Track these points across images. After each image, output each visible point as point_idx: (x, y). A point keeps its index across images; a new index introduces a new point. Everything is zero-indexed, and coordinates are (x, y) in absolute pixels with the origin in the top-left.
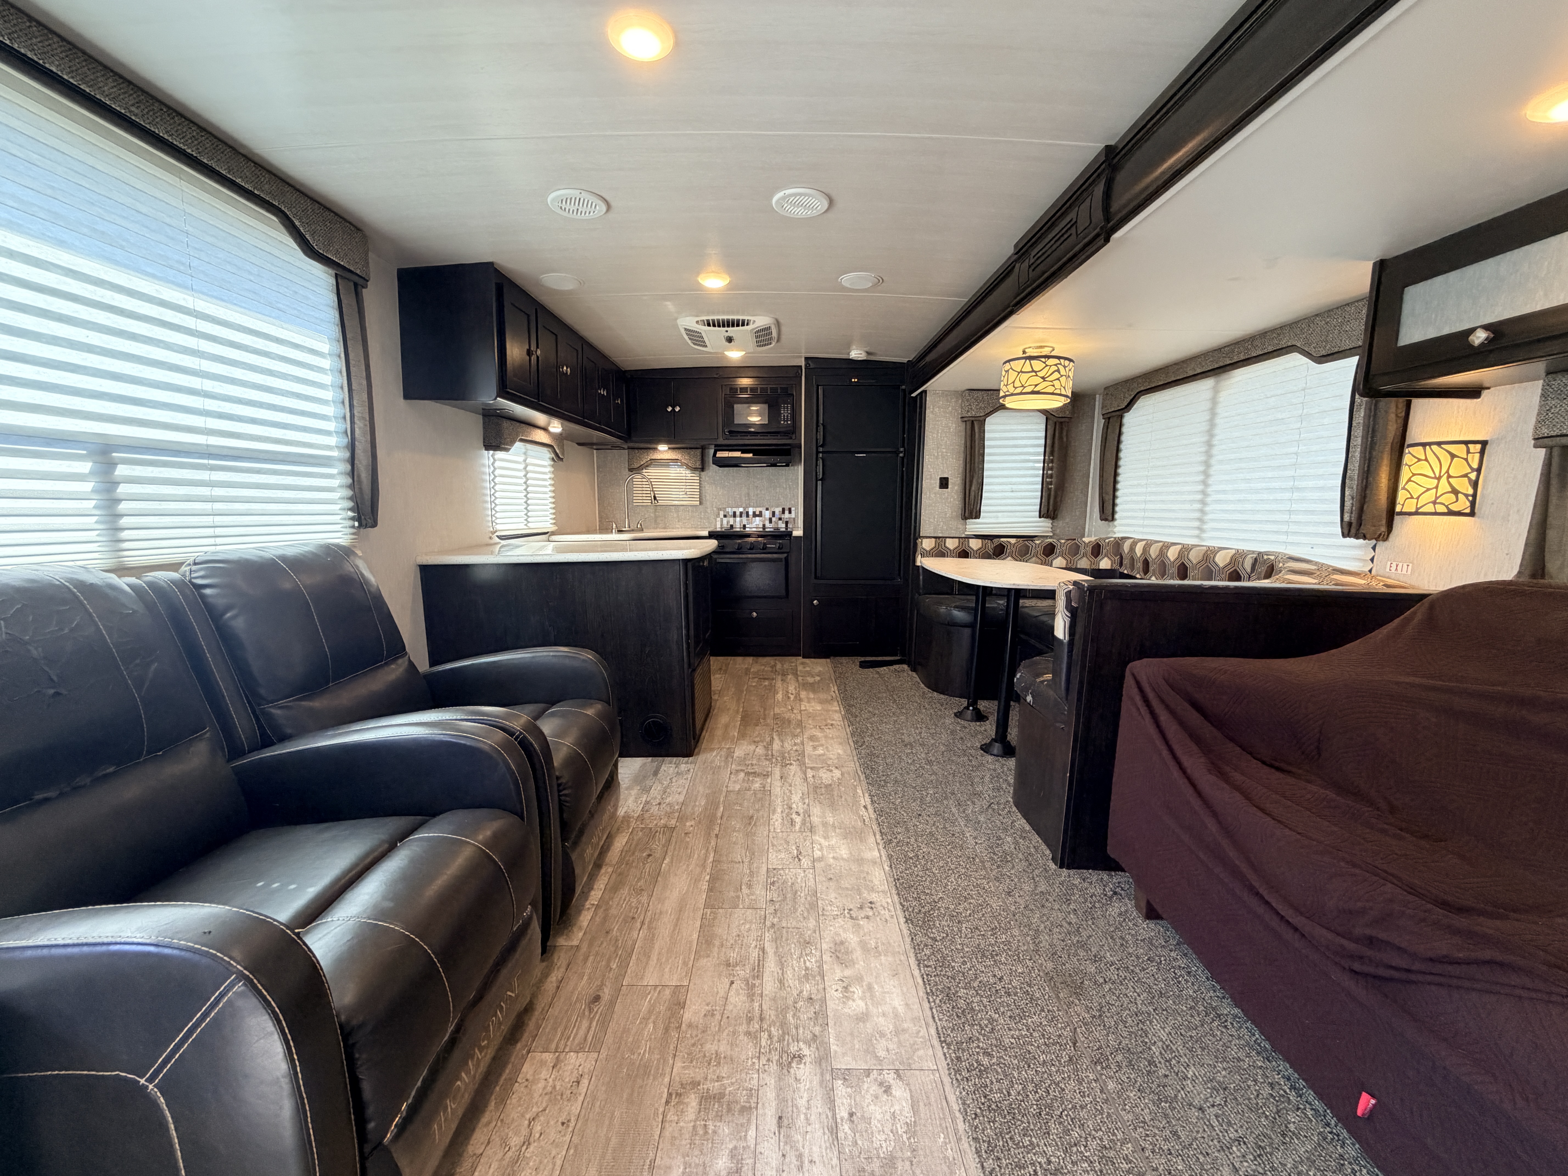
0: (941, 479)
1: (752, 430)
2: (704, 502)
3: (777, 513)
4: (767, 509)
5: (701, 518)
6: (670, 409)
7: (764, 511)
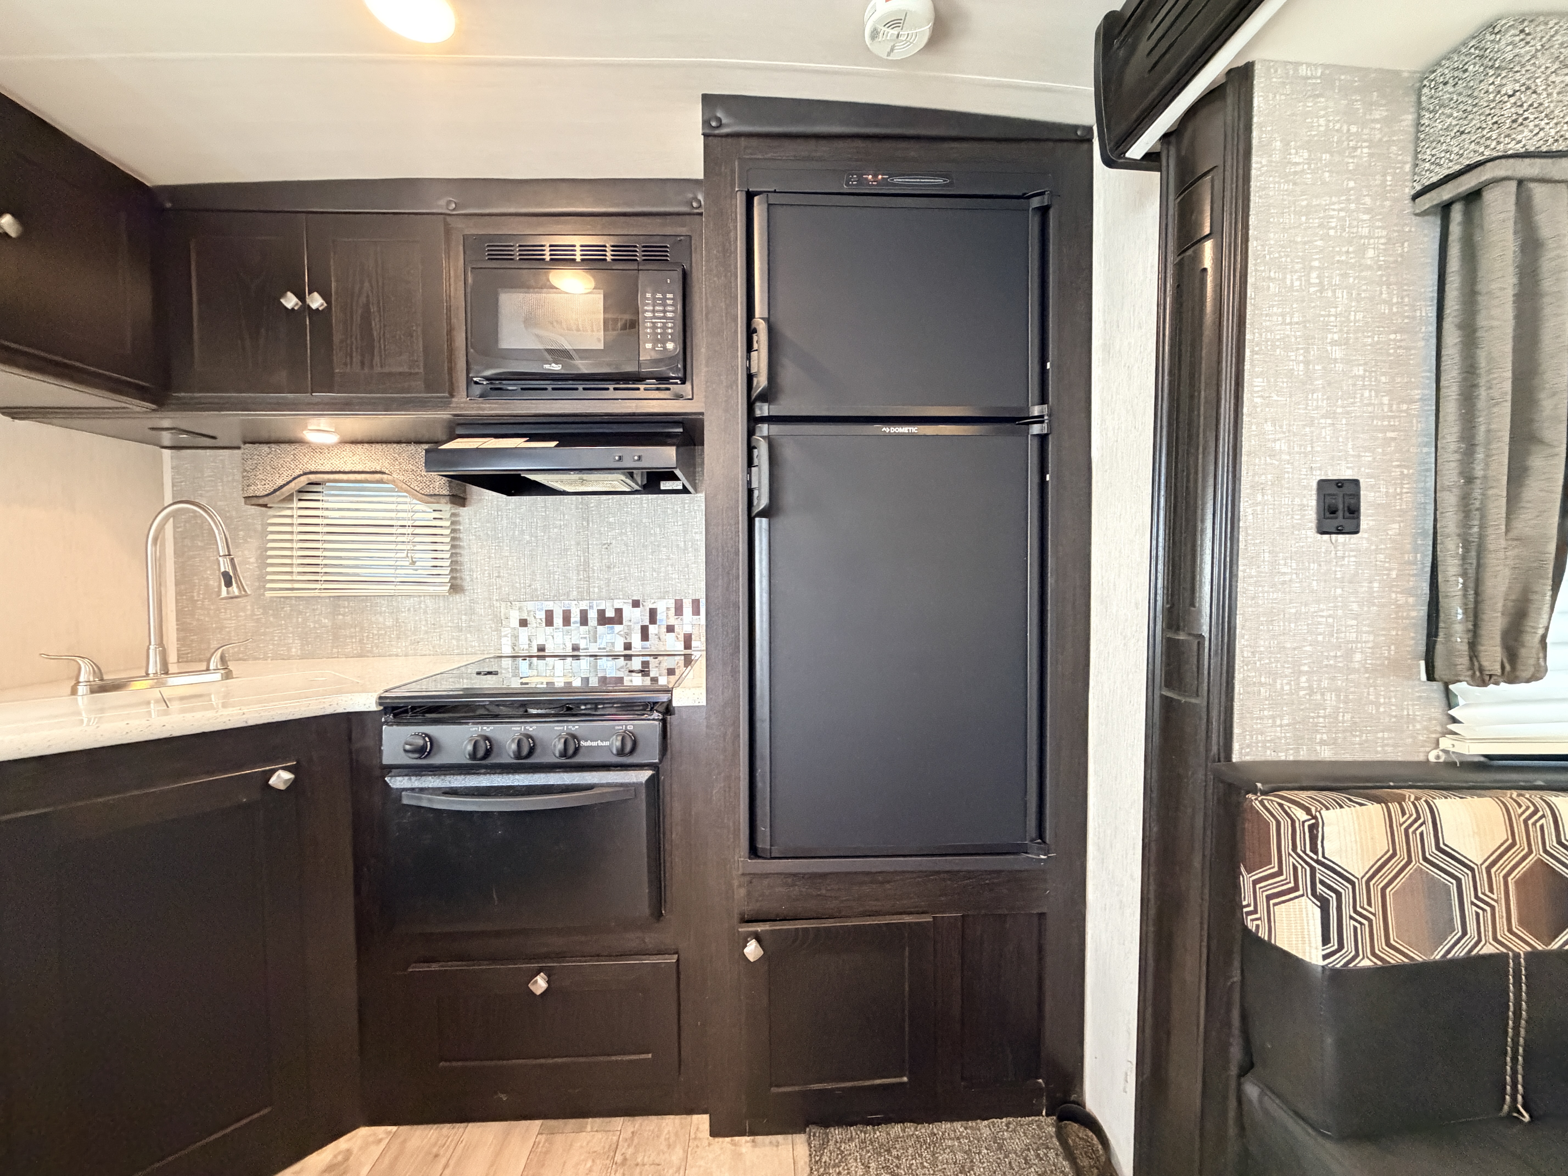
0: (1323, 484)
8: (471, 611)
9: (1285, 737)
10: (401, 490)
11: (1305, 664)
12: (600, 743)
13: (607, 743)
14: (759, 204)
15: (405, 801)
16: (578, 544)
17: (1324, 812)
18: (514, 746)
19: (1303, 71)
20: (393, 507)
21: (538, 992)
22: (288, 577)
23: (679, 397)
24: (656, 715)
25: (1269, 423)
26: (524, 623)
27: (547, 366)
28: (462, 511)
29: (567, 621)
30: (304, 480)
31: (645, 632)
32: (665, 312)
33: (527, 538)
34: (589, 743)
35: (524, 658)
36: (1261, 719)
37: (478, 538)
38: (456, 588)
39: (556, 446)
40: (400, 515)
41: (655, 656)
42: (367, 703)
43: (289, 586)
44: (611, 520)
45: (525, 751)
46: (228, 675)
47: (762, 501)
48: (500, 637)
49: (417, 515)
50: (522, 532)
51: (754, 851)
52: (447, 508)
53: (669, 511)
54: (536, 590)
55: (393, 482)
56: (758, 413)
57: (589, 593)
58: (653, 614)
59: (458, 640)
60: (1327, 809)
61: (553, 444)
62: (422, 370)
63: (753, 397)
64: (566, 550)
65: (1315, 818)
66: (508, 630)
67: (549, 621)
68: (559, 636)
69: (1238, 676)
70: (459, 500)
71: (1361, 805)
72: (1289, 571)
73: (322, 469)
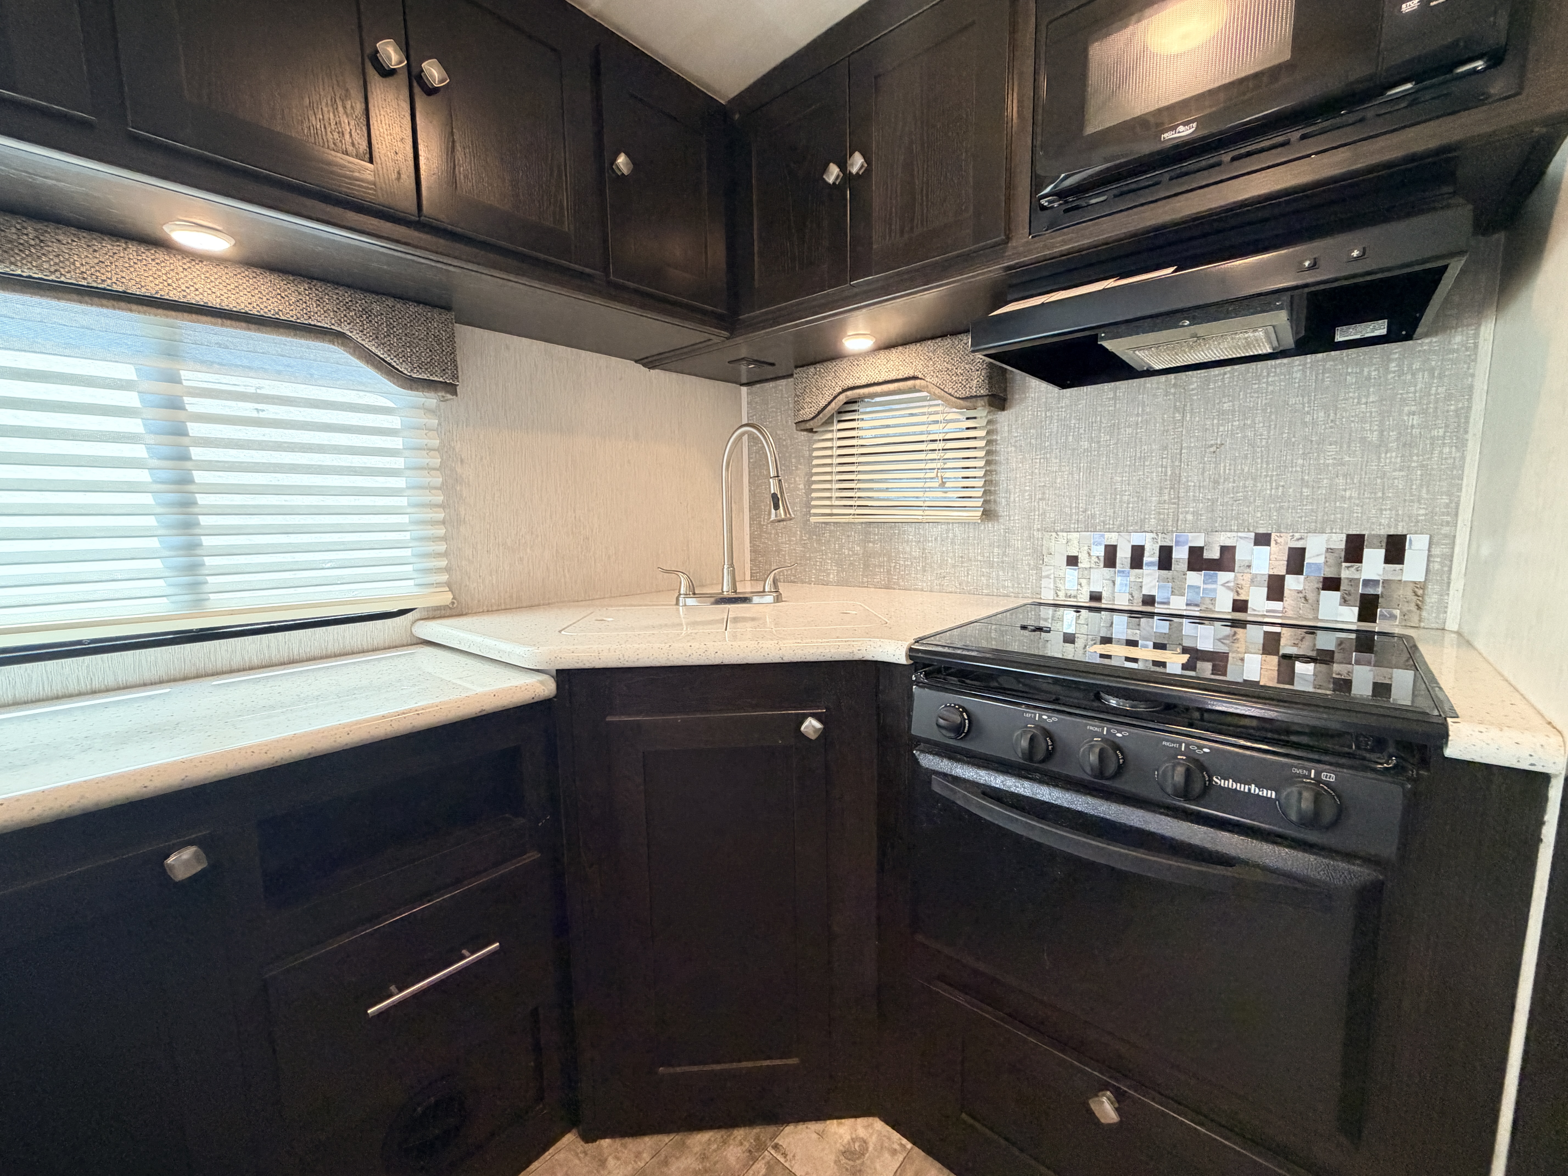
1: (1184, 132)
2: (1002, 510)
3: (1315, 556)
4: (1262, 540)
5: (991, 565)
6: (833, 174)
7: (1245, 551)
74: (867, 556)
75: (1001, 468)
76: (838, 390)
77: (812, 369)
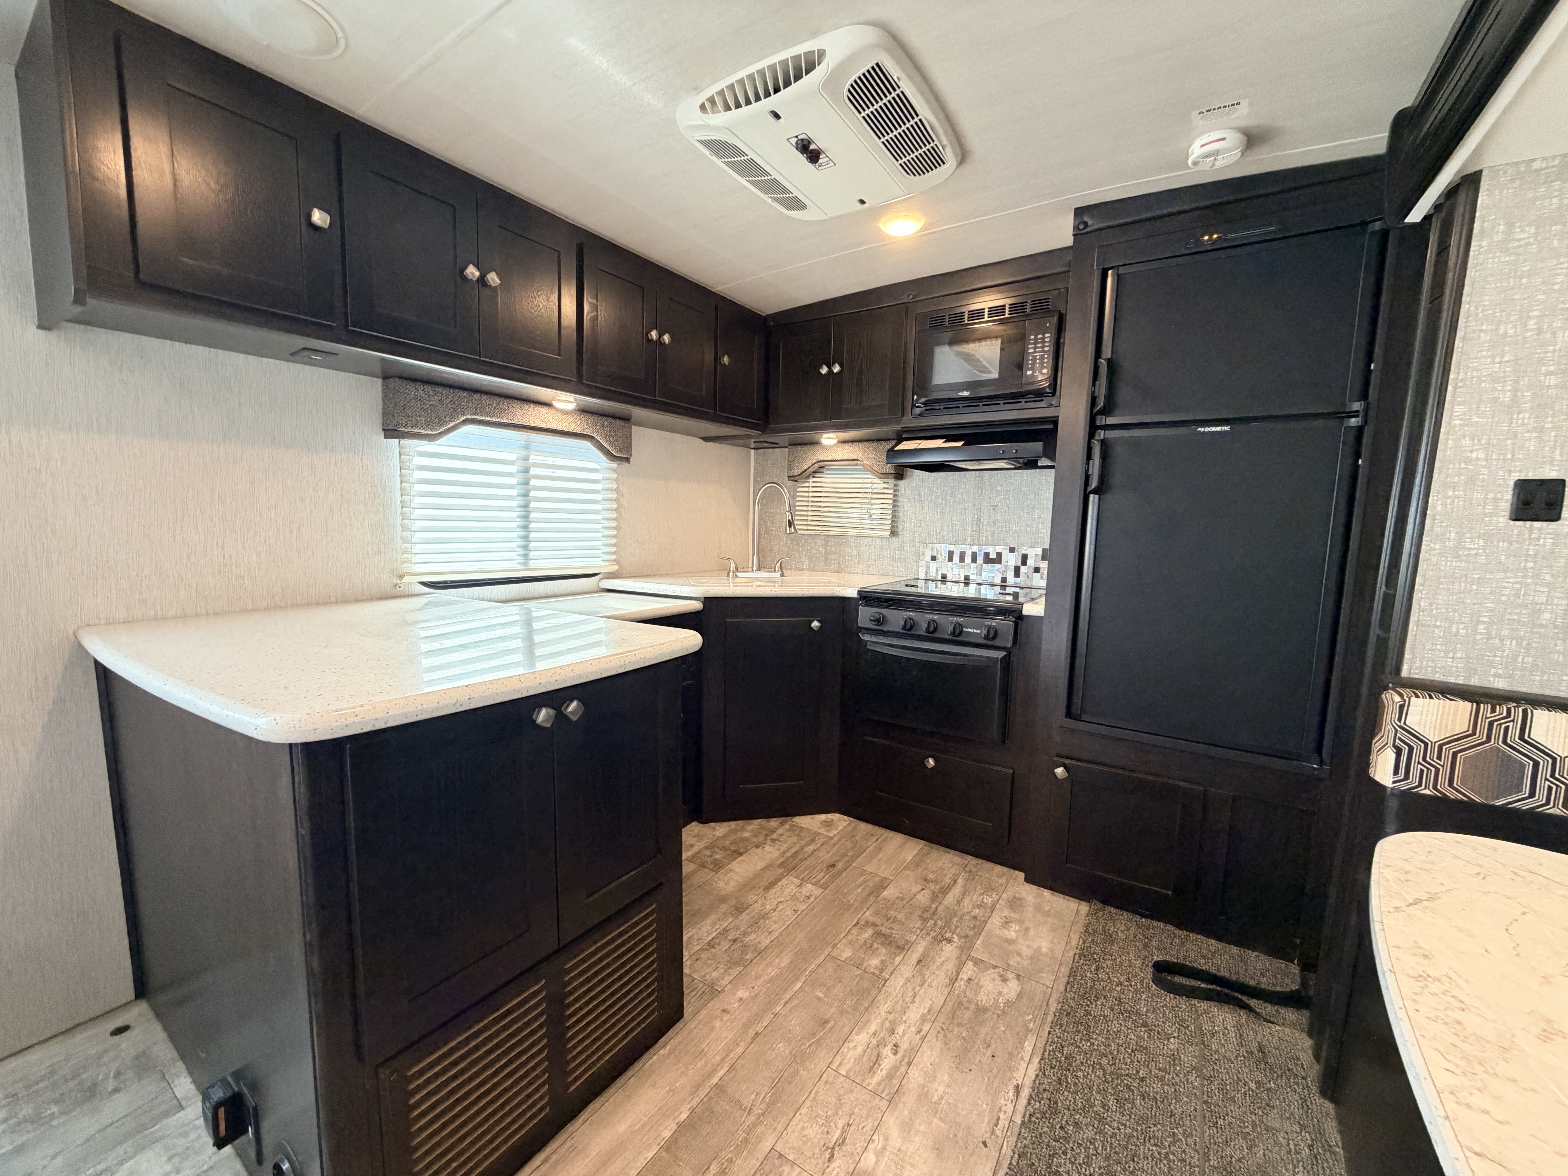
1: (968, 394)
8: (902, 548)
9: (1457, 667)
10: (868, 470)
11: (1485, 616)
12: (974, 631)
13: (979, 631)
14: (1113, 275)
15: (868, 647)
16: (974, 506)
17: (1413, 699)
18: (926, 625)
19: (1536, 165)
20: (861, 481)
21: (930, 767)
22: (805, 523)
23: (1051, 405)
24: (1011, 618)
25: (1467, 439)
26: (934, 558)
27: (961, 394)
28: (901, 483)
29: (962, 559)
30: (817, 465)
31: (1017, 572)
32: (1043, 347)
33: (940, 501)
34: (968, 630)
35: (933, 581)
36: (1432, 650)
37: (909, 500)
38: (894, 533)
39: (963, 445)
40: (865, 486)
41: (1022, 588)
42: (852, 593)
43: (805, 528)
44: (999, 488)
45: (932, 629)
46: (782, 575)
47: (1094, 484)
48: (919, 567)
49: (875, 486)
50: (937, 497)
51: (1069, 714)
52: (892, 481)
53: (1044, 482)
54: (943, 536)
55: (863, 465)
56: (1098, 423)
57: (979, 540)
58: (1024, 559)
59: (893, 566)
60: (1417, 697)
61: (960, 444)
62: (887, 403)
63: (1095, 411)
64: (965, 509)
65: (1405, 701)
66: (924, 562)
67: (951, 559)
68: (956, 571)
69: (1413, 618)
70: (899, 474)
71: (1451, 700)
72: (1476, 546)
73: (826, 459)
74: (827, 553)
75: (901, 509)
76: (814, 461)
77: (799, 448)
